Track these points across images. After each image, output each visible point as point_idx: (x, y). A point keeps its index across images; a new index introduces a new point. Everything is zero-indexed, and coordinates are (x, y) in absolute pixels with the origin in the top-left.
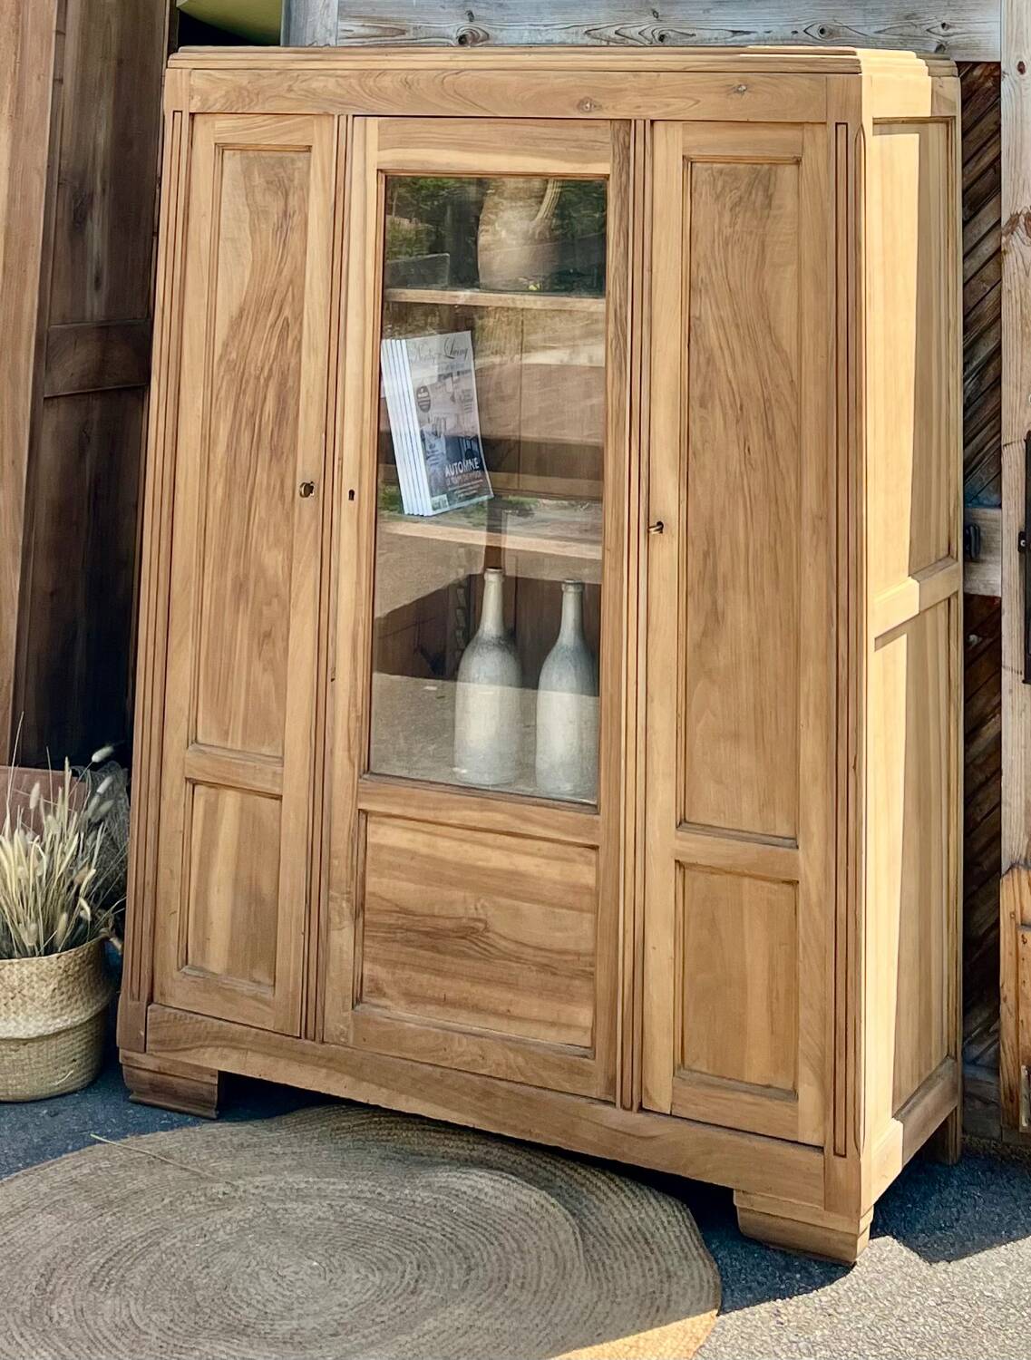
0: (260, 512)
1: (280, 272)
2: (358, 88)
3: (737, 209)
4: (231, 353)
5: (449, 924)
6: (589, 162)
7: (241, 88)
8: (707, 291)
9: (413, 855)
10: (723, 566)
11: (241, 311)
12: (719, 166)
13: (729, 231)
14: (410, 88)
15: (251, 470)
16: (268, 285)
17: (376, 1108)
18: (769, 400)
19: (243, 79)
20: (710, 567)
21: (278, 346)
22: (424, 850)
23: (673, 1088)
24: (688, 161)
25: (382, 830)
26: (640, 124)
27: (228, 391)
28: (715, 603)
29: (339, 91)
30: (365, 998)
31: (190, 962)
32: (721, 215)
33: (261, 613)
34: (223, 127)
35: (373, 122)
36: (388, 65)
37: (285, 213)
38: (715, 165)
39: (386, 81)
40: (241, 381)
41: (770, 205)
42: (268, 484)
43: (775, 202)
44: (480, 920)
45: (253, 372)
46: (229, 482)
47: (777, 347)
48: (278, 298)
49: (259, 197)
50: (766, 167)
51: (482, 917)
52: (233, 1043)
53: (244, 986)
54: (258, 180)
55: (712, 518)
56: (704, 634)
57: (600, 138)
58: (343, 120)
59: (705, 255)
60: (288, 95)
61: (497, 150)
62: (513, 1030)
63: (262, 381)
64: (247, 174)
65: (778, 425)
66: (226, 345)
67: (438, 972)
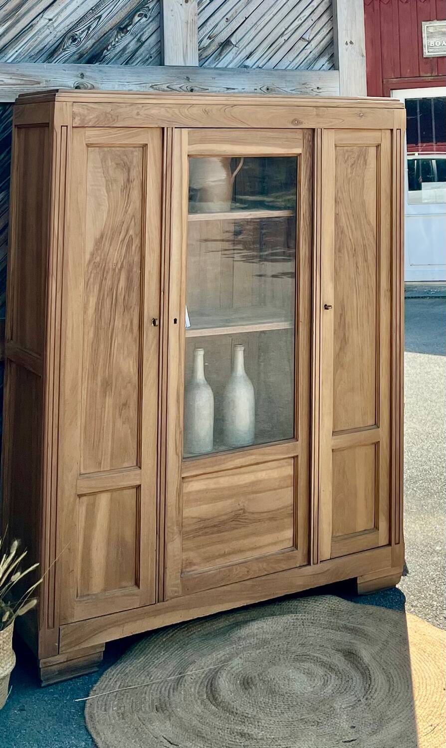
0: (118, 340)
1: (126, 212)
2: (178, 114)
3: (353, 167)
4: (96, 258)
5: (225, 517)
6: (292, 148)
7: (106, 113)
8: (341, 202)
9: (206, 491)
10: (348, 319)
11: (102, 237)
12: (347, 148)
13: (350, 176)
14: (207, 113)
15: (111, 320)
16: (119, 219)
17: (198, 619)
18: (365, 245)
19: (108, 108)
20: (343, 320)
21: (126, 250)
22: (212, 486)
23: (331, 546)
24: (336, 146)
25: (191, 484)
26: (319, 131)
27: (95, 279)
28: (345, 335)
29: (167, 115)
30: (184, 570)
31: (79, 595)
32: (347, 169)
33: (120, 395)
34: (93, 135)
35: (185, 131)
36: (194, 102)
37: (128, 180)
38: (345, 148)
39: (194, 110)
40: (104, 273)
41: (366, 164)
42: (123, 325)
43: (368, 161)
44: (242, 509)
45: (111, 267)
46: (97, 329)
47: (369, 223)
48: (125, 226)
49: (111, 172)
50: (365, 148)
51: (242, 508)
52: (115, 624)
53: (118, 592)
54: (109, 163)
55: (343, 299)
56: (340, 349)
57: (298, 137)
58: (170, 130)
59: (341, 187)
60: (137, 117)
61: (251, 144)
62: (256, 554)
63: (117, 270)
64: (104, 160)
65: (369, 257)
66: (92, 255)
67: (221, 542)
